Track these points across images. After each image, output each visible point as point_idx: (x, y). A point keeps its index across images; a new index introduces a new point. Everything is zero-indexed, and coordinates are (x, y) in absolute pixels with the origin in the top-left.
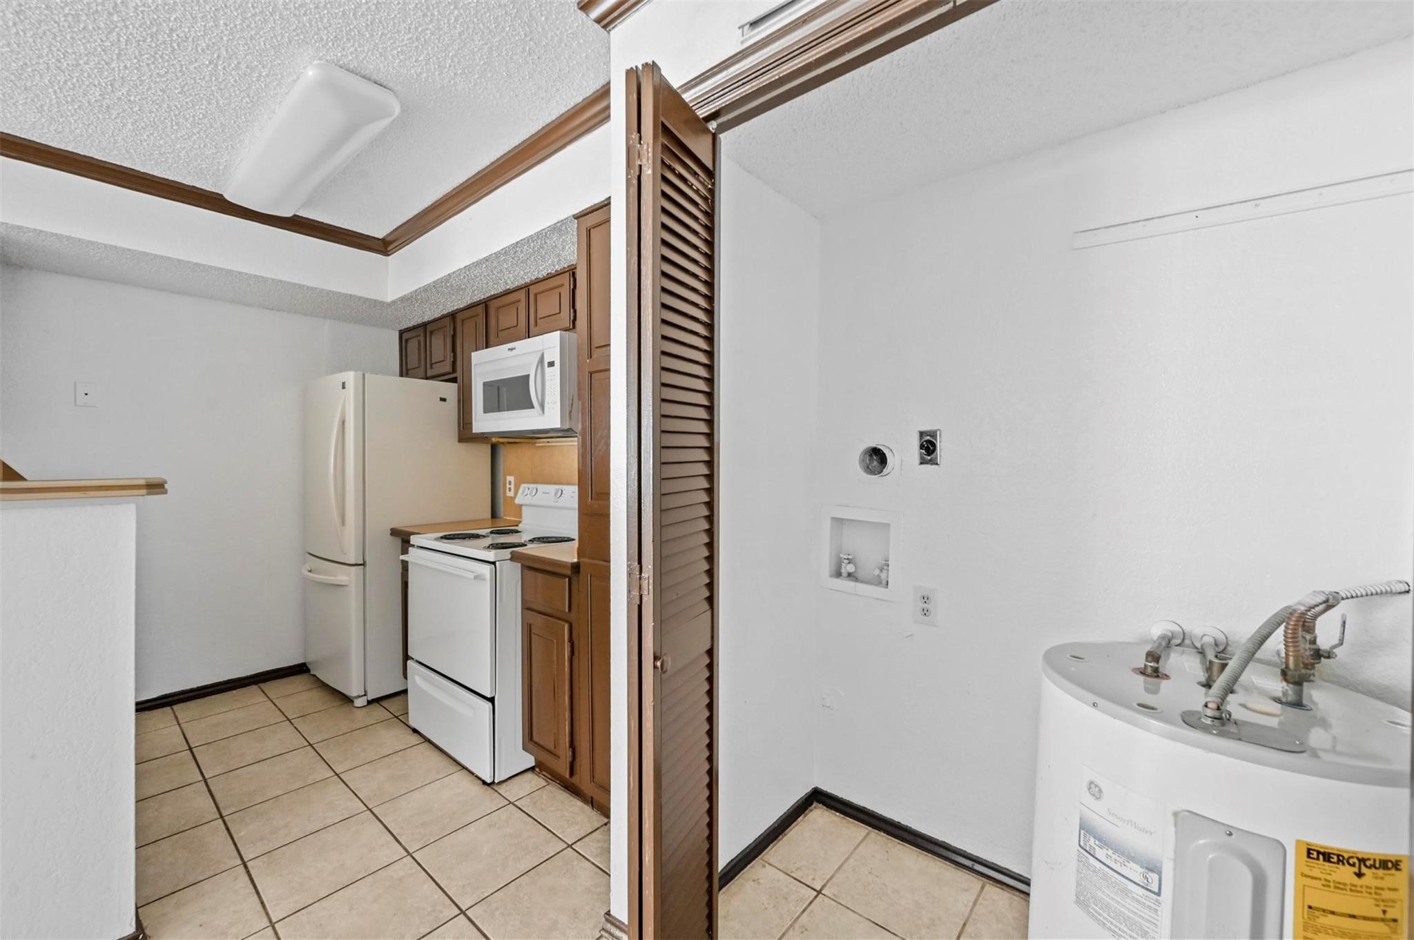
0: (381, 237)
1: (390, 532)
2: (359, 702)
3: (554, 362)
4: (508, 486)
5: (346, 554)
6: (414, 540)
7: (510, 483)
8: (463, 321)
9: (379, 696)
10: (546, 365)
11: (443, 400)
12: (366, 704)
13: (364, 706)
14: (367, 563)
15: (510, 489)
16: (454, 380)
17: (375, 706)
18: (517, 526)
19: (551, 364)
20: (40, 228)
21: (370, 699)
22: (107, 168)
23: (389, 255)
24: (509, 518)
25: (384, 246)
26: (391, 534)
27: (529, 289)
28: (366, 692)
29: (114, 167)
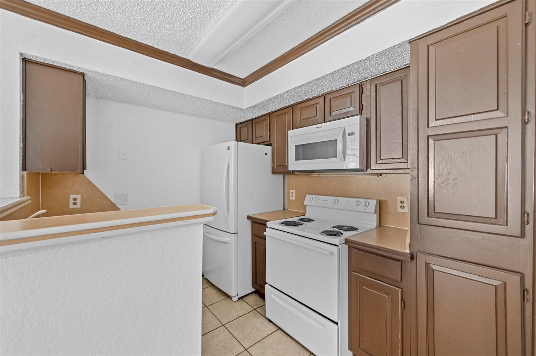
0: (243, 78)
1: (247, 217)
2: (235, 299)
3: (354, 133)
4: (291, 195)
5: (229, 228)
6: (268, 224)
7: (292, 193)
8: (276, 116)
9: (242, 296)
10: (347, 135)
11: (266, 154)
12: (237, 300)
13: (237, 301)
14: (238, 233)
15: (292, 196)
16: (270, 145)
17: (241, 301)
18: (305, 215)
19: (351, 134)
20: (116, 75)
21: (239, 297)
22: (143, 46)
23: (245, 87)
24: (291, 210)
25: (243, 83)
26: (247, 219)
27: (324, 97)
28: (237, 294)
29: (145, 46)
